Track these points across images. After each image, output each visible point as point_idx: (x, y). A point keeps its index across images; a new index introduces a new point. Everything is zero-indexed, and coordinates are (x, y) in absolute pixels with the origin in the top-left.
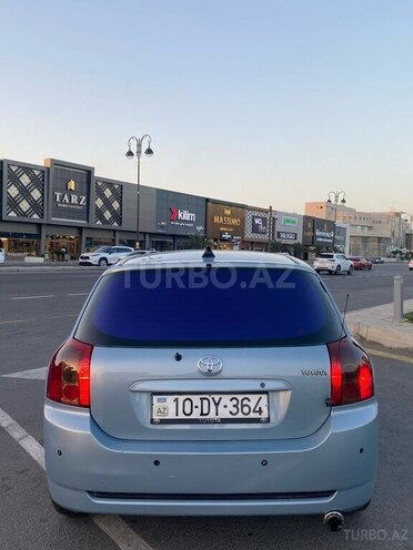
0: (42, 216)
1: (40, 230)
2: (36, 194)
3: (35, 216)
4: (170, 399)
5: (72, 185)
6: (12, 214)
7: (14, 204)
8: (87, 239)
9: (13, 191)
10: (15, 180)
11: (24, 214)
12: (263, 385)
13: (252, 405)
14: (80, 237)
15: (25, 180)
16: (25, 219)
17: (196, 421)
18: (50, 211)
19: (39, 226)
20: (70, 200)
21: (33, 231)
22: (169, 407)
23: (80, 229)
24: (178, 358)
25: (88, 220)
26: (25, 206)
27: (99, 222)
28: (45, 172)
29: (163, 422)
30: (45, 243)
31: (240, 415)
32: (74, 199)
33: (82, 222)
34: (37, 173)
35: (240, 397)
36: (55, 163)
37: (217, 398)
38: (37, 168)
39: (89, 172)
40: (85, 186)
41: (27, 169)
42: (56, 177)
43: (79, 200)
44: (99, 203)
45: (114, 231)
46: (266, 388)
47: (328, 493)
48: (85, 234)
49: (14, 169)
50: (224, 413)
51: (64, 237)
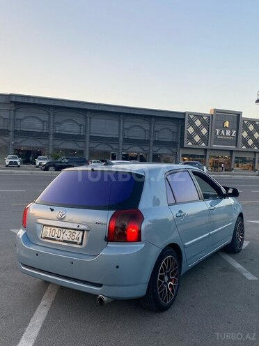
0: (207, 144)
1: (206, 153)
2: (204, 131)
3: (203, 144)
4: (49, 228)
5: (227, 124)
6: (190, 144)
7: (191, 138)
8: (236, 158)
9: (191, 130)
10: (192, 123)
11: (197, 144)
12: (78, 226)
13: (76, 235)
14: (231, 157)
15: (198, 123)
16: (197, 147)
17: (55, 240)
18: (212, 141)
19: (206, 150)
20: (225, 134)
21: (202, 153)
22: (48, 232)
23: (231, 152)
24: (52, 210)
25: (236, 146)
26: (197, 138)
27: (244, 147)
28: (210, 117)
29: (45, 238)
30: (209, 160)
31: (71, 240)
32: (228, 133)
33: (233, 147)
34: (205, 118)
35: (72, 231)
36: (217, 111)
37: (64, 230)
38: (205, 115)
39: (239, 115)
40: (235, 124)
41: (199, 116)
42: (217, 120)
43: (231, 133)
44: (245, 134)
45: (255, 153)
46: (80, 228)
47: (100, 285)
48: (234, 155)
49: (192, 117)
50: (65, 238)
51: (222, 157)
